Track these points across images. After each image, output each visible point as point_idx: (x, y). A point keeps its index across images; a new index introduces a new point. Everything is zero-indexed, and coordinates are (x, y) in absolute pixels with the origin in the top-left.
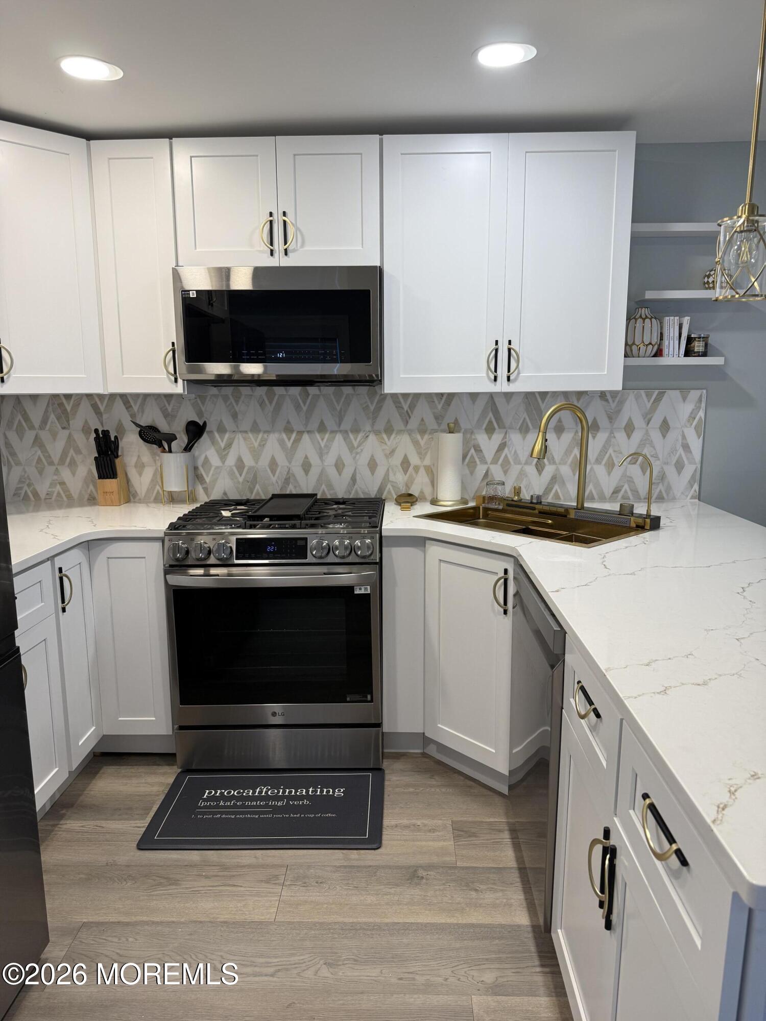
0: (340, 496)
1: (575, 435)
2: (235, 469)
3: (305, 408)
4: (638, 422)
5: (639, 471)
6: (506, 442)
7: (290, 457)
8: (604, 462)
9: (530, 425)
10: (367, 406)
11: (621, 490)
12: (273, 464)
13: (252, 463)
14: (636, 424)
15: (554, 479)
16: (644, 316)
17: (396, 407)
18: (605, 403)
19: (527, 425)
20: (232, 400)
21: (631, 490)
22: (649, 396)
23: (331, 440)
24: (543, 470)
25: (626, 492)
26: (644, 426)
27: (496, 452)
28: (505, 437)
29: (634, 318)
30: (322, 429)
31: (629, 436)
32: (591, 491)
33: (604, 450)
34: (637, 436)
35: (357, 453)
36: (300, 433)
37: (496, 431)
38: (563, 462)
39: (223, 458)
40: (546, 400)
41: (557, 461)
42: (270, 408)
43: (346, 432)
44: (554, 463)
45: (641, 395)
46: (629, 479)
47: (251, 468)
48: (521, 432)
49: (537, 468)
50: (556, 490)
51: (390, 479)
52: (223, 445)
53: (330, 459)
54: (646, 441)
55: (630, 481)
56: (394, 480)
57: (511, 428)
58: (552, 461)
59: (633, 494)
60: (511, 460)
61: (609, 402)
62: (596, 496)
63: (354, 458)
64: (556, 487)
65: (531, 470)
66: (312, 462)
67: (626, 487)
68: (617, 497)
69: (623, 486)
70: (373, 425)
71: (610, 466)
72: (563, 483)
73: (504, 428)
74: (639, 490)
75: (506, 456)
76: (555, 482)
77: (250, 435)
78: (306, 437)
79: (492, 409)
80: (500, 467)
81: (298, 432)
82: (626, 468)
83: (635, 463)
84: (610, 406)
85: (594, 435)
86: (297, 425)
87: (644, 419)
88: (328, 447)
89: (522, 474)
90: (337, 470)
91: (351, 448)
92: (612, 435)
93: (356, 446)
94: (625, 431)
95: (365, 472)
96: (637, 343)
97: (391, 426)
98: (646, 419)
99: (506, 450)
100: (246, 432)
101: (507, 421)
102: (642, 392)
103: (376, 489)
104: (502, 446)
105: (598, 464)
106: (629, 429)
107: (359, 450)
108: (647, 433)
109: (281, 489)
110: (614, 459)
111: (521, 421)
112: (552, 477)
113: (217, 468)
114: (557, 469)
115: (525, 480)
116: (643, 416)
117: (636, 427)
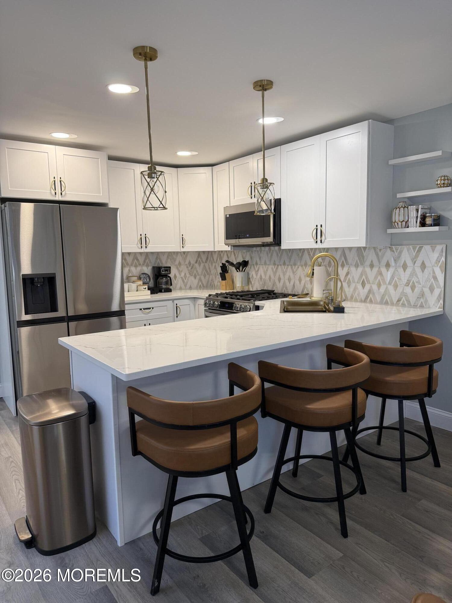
0: (290, 293)
1: (379, 269)
2: (260, 279)
3: (279, 255)
4: (409, 263)
5: (410, 291)
6: (349, 271)
7: (275, 276)
8: (392, 284)
9: (359, 264)
10: (299, 254)
11: (401, 300)
12: (270, 278)
13: (265, 278)
14: (408, 265)
15: (370, 291)
16: (403, 206)
17: (308, 254)
18: (392, 253)
19: (358, 264)
20: (259, 252)
21: (406, 300)
22: (414, 249)
23: (287, 268)
24: (365, 286)
25: (404, 301)
26: (412, 265)
27: (345, 276)
28: (348, 269)
29: (399, 208)
30: (284, 264)
31: (405, 271)
32: (387, 299)
33: (392, 277)
34: (409, 271)
35: (295, 275)
36: (278, 265)
37: (345, 266)
38: (373, 283)
39: (257, 275)
40: (366, 251)
41: (371, 283)
42: (270, 255)
43: (292, 265)
44: (370, 283)
45: (410, 248)
46: (405, 294)
47: (264, 279)
48: (355, 267)
49: (362, 285)
50: (371, 298)
51: (306, 287)
52: (257, 269)
53: (287, 277)
54: (413, 274)
55: (406, 296)
56: (307, 287)
57: (351, 265)
58: (368, 282)
59: (407, 303)
60: (351, 281)
61: (394, 252)
62: (389, 302)
63: (294, 277)
64: (371, 296)
65: (360, 286)
66: (281, 278)
67: (404, 298)
68: (399, 303)
69: (402, 298)
70: (300, 262)
71: (396, 287)
72: (374, 294)
73: (349, 265)
74: (410, 301)
75: (349, 278)
76: (370, 293)
77: (264, 265)
78: (279, 267)
79: (344, 255)
80: (347, 284)
81: (277, 265)
82: (404, 288)
83: (408, 286)
84: (395, 254)
85: (388, 269)
86: (277, 263)
87: (412, 261)
88: (286, 271)
89: (355, 289)
90: (289, 281)
91: (293, 272)
92: (396, 270)
93: (295, 271)
94: (403, 267)
95: (297, 282)
96: (396, 221)
97: (307, 263)
98: (413, 262)
99: (349, 276)
100: (263, 265)
101: (350, 261)
102: (411, 247)
103: (301, 290)
104: (348, 274)
105: (390, 285)
106: (405, 267)
107: (296, 273)
108: (414, 269)
109: (272, 288)
110: (398, 282)
111: (355, 262)
112: (369, 290)
113: (255, 278)
114: (371, 286)
115: (357, 291)
116: (411, 260)
117: (408, 266)
